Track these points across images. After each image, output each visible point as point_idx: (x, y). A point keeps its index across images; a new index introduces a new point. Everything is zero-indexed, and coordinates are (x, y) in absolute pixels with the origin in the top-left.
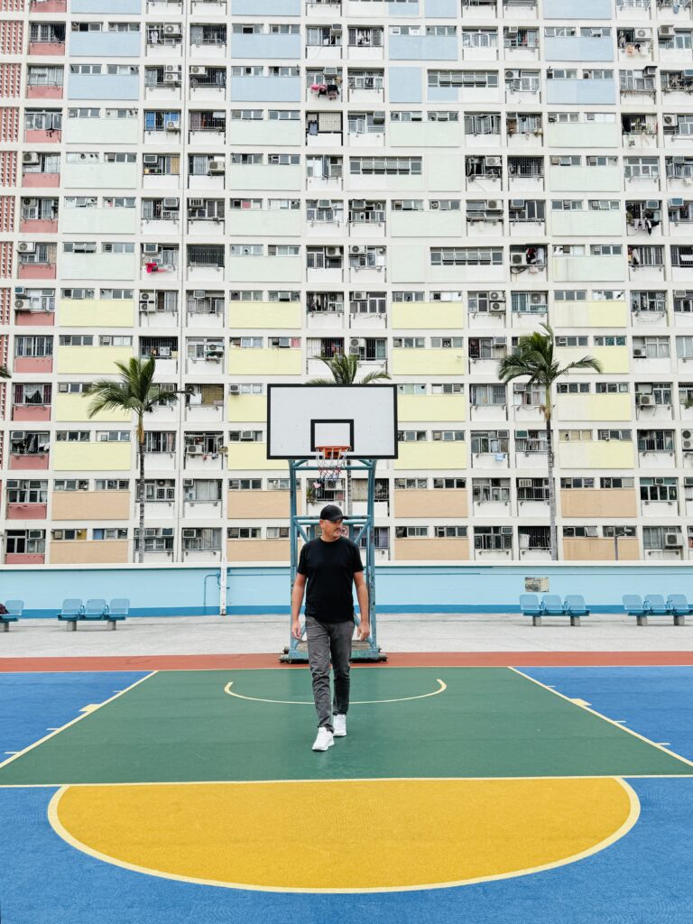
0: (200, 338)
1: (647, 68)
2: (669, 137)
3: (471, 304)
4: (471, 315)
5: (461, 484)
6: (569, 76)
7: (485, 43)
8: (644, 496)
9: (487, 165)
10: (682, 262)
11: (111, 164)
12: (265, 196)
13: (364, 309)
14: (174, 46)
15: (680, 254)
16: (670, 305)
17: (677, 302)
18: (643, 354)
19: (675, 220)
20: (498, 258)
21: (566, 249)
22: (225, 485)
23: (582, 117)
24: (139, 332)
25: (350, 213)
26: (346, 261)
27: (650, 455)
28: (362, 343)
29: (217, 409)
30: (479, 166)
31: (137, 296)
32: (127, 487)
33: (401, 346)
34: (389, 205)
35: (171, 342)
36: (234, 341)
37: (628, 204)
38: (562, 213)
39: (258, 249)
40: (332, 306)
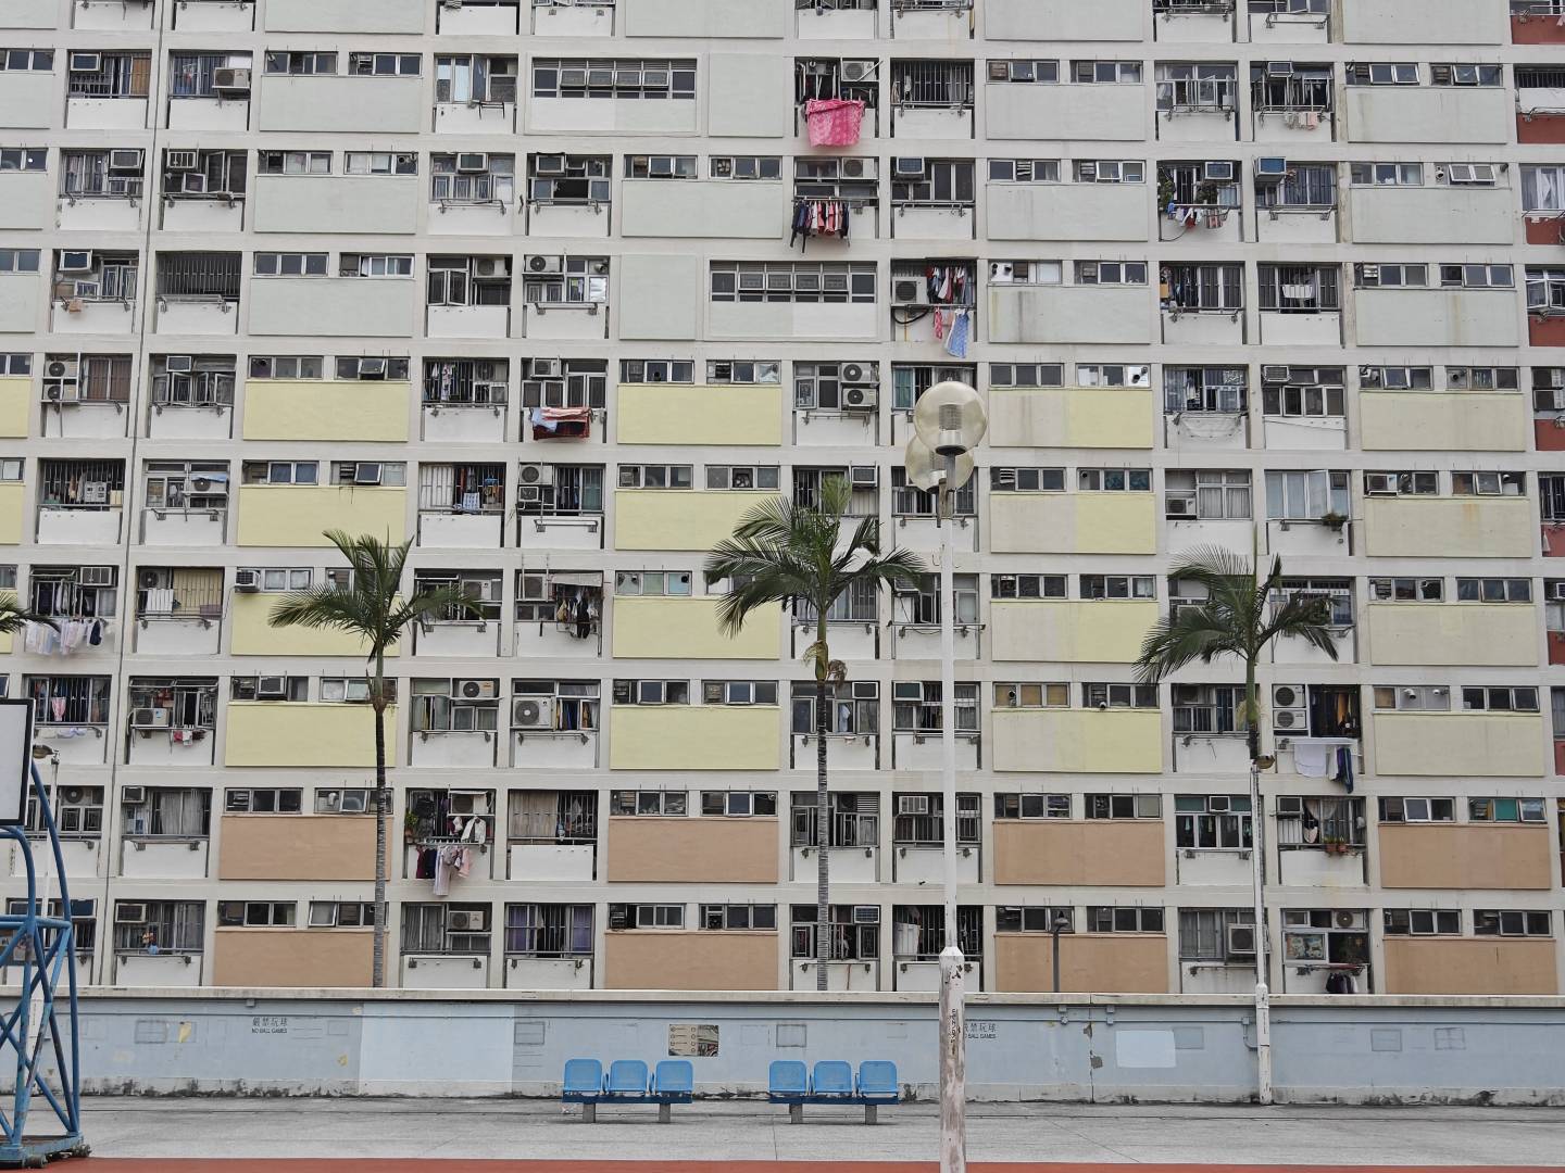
0: (176, 465)
2: (1260, 18)
3: (802, 391)
4: (801, 414)
5: (766, 804)
8: (1184, 839)
9: (844, 78)
10: (1285, 301)
12: (338, 146)
13: (554, 399)
15: (1282, 282)
16: (1256, 401)
17: (1269, 390)
18: (1190, 511)
19: (1271, 207)
20: (864, 288)
21: (1020, 269)
22: (218, 802)
24: (35, 451)
25: (530, 181)
26: (517, 291)
27: (1200, 744)
28: (548, 477)
29: (208, 628)
30: (827, 80)
31: (38, 366)
33: (637, 482)
34: (618, 166)
35: (111, 471)
36: (254, 470)
37: (1164, 167)
38: (1011, 188)
39: (317, 263)
40: (482, 391)
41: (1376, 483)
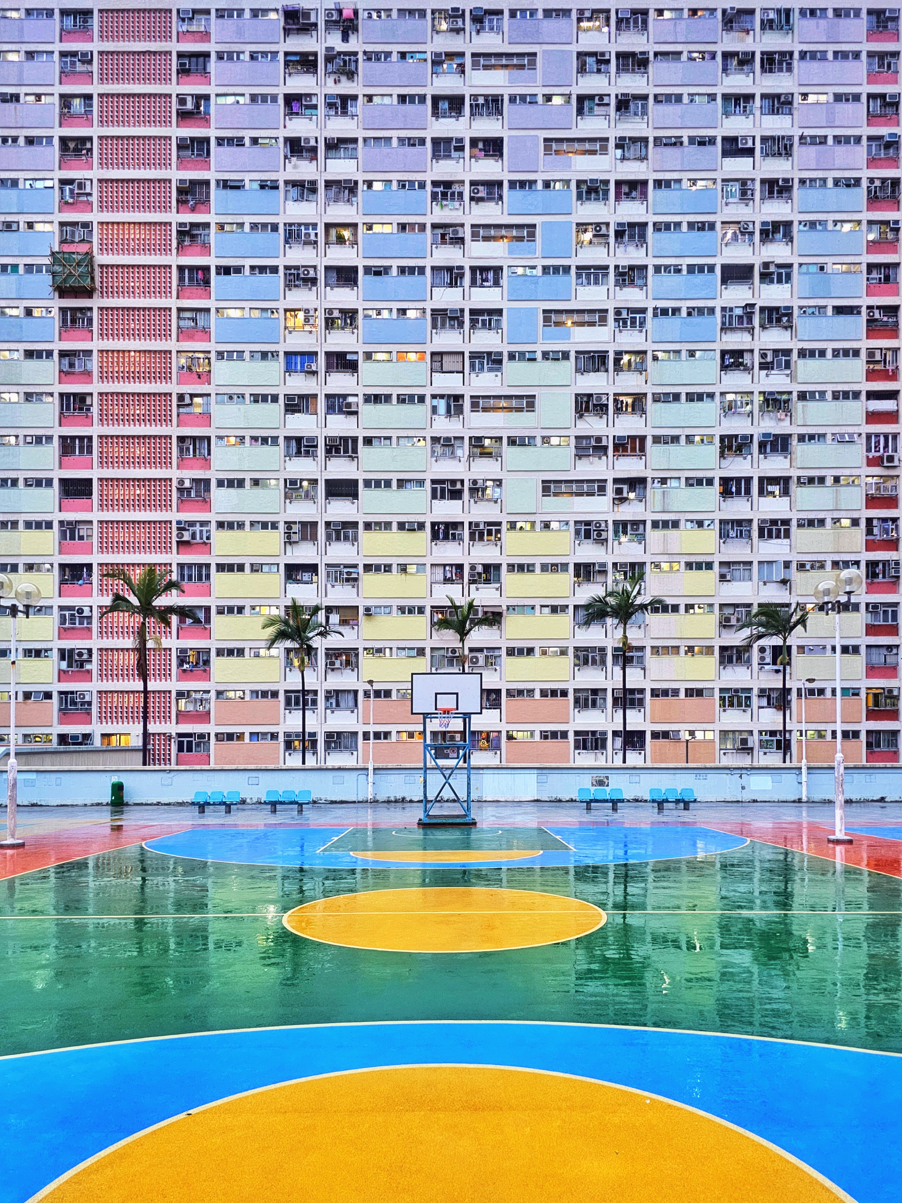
0: (338, 565)
1: (747, 305)
2: (764, 372)
3: (577, 532)
4: (577, 542)
5: (564, 693)
6: (673, 314)
7: (596, 283)
8: (722, 704)
9: (595, 402)
10: (768, 493)
11: (256, 405)
12: (394, 434)
13: (481, 538)
14: (310, 289)
15: (768, 485)
16: (755, 533)
17: (761, 530)
19: (765, 453)
20: (602, 489)
21: (663, 481)
22: (360, 695)
23: (684, 354)
24: (283, 561)
25: (470, 448)
26: (466, 494)
27: (729, 669)
28: (480, 569)
29: (353, 628)
30: (587, 404)
31: (282, 526)
32: (277, 697)
33: (514, 571)
34: (505, 441)
35: (313, 568)
36: (368, 568)
37: (722, 438)
38: (661, 448)
39: (388, 483)
40: (454, 535)
41: (801, 566)
